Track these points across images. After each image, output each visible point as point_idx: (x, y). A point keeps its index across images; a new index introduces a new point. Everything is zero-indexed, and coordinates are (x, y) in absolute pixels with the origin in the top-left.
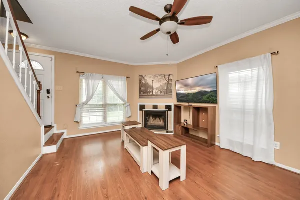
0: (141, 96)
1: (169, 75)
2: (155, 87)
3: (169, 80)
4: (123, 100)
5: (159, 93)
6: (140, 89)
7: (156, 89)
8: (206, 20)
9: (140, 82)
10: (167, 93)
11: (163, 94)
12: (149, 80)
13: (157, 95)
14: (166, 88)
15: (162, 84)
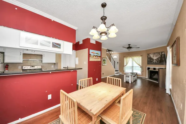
0: (148, 64)
1: (162, 52)
2: (154, 59)
3: (162, 55)
4: (140, 65)
5: (157, 62)
6: (148, 60)
7: (155, 60)
8: (139, 48)
9: (148, 57)
10: (161, 62)
11: (158, 62)
12: (152, 56)
13: (155, 63)
14: (160, 59)
15: (158, 57)
